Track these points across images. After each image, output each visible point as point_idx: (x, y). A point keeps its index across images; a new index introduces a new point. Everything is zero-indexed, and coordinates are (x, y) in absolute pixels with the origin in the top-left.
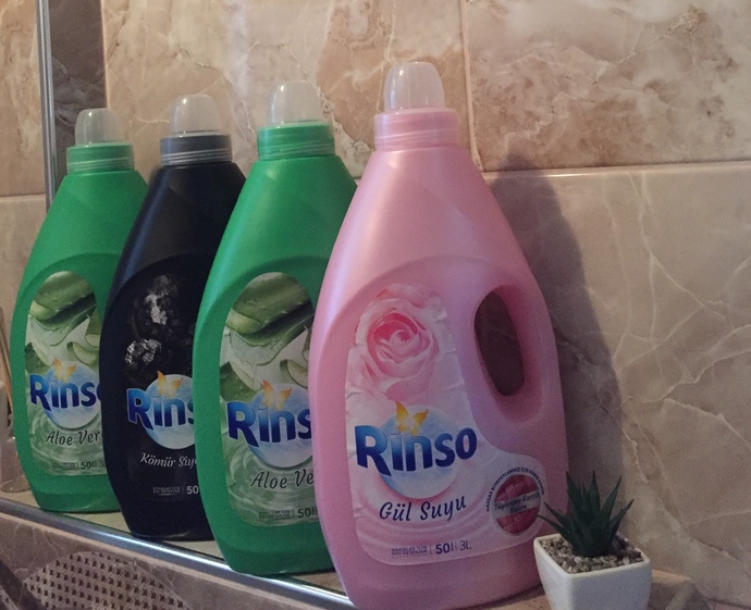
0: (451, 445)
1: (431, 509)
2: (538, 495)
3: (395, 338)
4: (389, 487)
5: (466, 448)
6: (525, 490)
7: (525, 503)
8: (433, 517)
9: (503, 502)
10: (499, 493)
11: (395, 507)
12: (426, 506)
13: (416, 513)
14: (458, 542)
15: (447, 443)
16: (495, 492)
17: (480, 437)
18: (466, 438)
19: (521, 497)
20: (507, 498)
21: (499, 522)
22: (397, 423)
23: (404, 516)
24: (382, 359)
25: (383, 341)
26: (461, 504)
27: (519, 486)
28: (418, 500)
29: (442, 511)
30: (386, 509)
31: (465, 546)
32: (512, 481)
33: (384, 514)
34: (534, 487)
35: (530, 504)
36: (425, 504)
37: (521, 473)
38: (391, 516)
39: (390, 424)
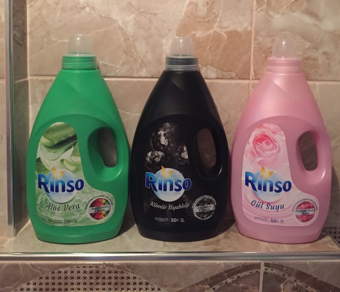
0: (281, 186)
1: (270, 207)
2: (315, 210)
3: (264, 143)
4: (256, 196)
5: (287, 188)
6: (309, 207)
7: (308, 212)
8: (271, 209)
9: (299, 210)
10: (298, 206)
11: (257, 202)
12: (269, 205)
13: (265, 206)
14: (280, 220)
15: (279, 184)
16: (296, 206)
17: (293, 185)
18: (287, 184)
19: (307, 210)
20: (301, 208)
21: (297, 216)
22: (261, 174)
23: (260, 206)
24: (258, 150)
25: (259, 144)
26: (282, 207)
27: (307, 205)
28: (266, 202)
29: (275, 208)
30: (253, 203)
31: (282, 221)
32: (304, 203)
33: (253, 204)
34: (313, 207)
35: (311, 213)
36: (268, 204)
37: (308, 201)
38: (255, 205)
39: (258, 174)
